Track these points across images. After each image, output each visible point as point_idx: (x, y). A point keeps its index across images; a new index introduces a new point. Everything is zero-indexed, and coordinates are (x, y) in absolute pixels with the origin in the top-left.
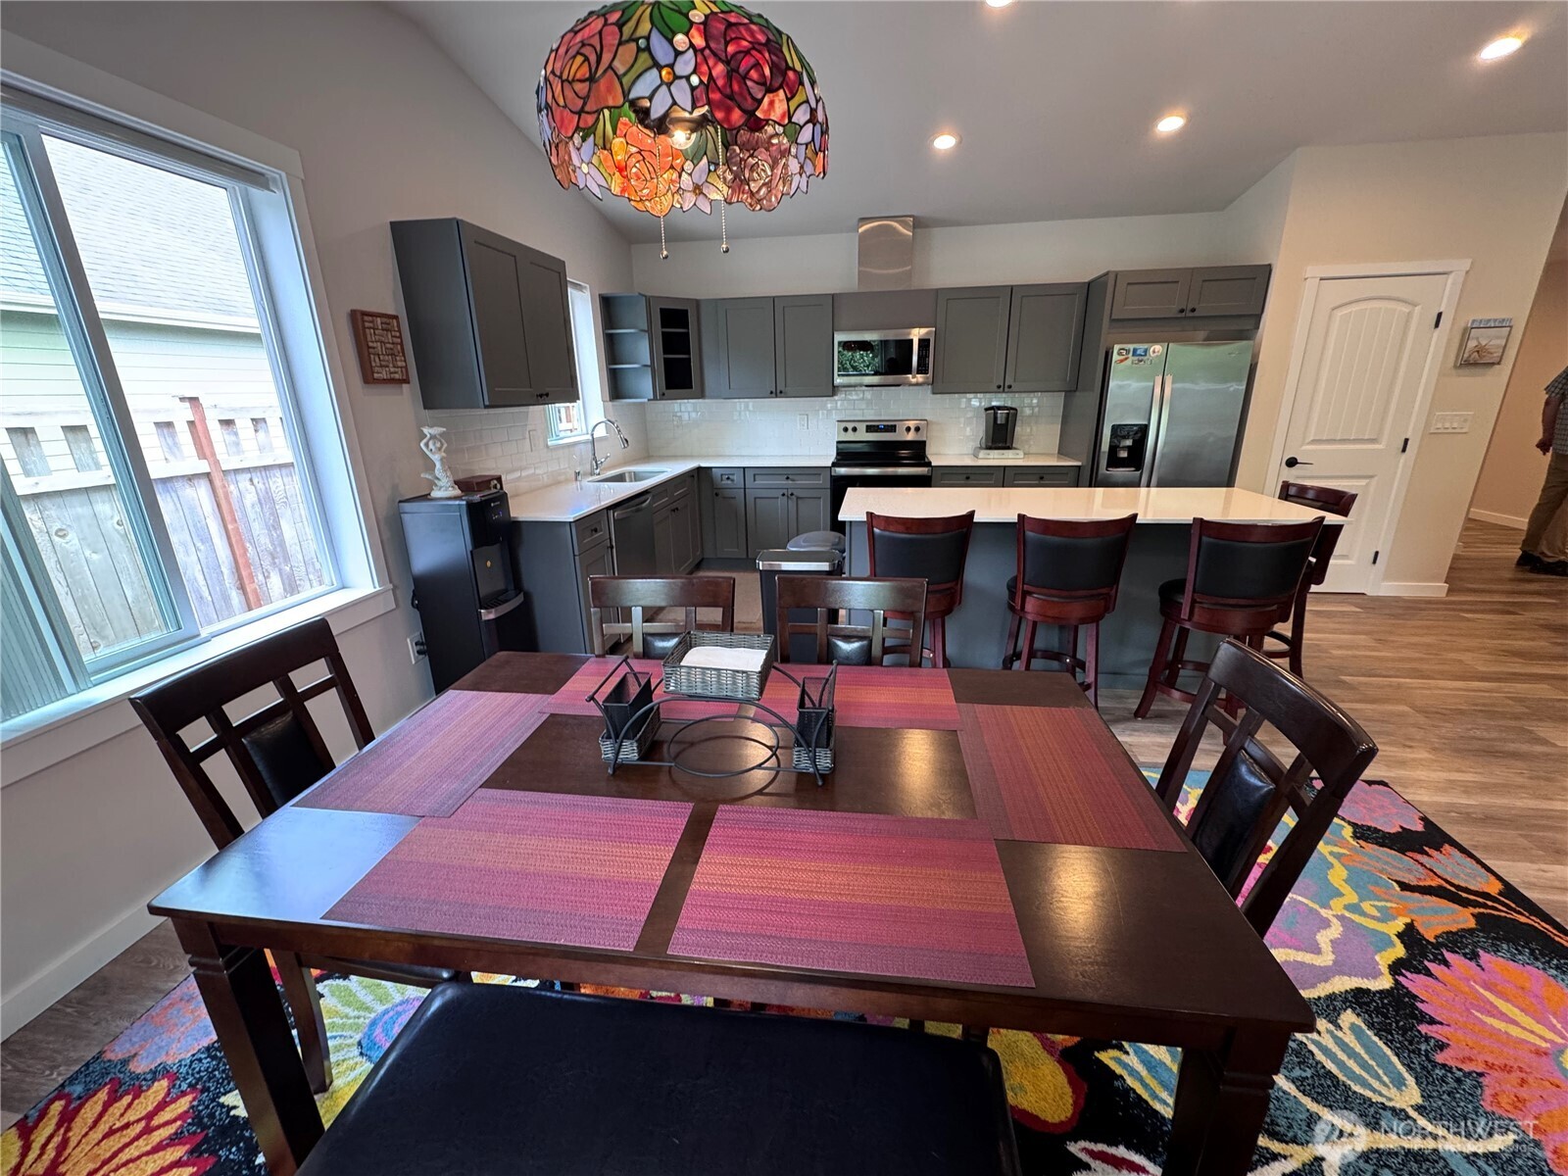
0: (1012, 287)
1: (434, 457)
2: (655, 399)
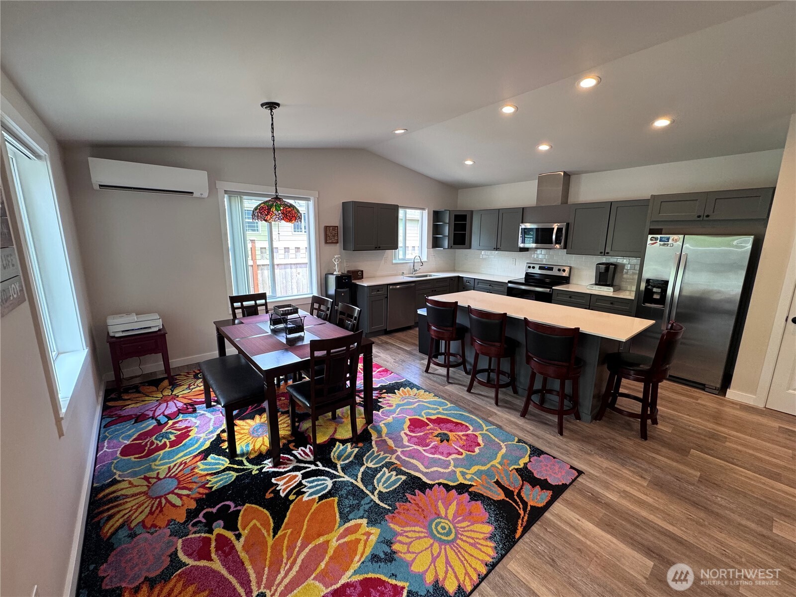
0: (611, 203)
1: (336, 263)
2: (448, 248)
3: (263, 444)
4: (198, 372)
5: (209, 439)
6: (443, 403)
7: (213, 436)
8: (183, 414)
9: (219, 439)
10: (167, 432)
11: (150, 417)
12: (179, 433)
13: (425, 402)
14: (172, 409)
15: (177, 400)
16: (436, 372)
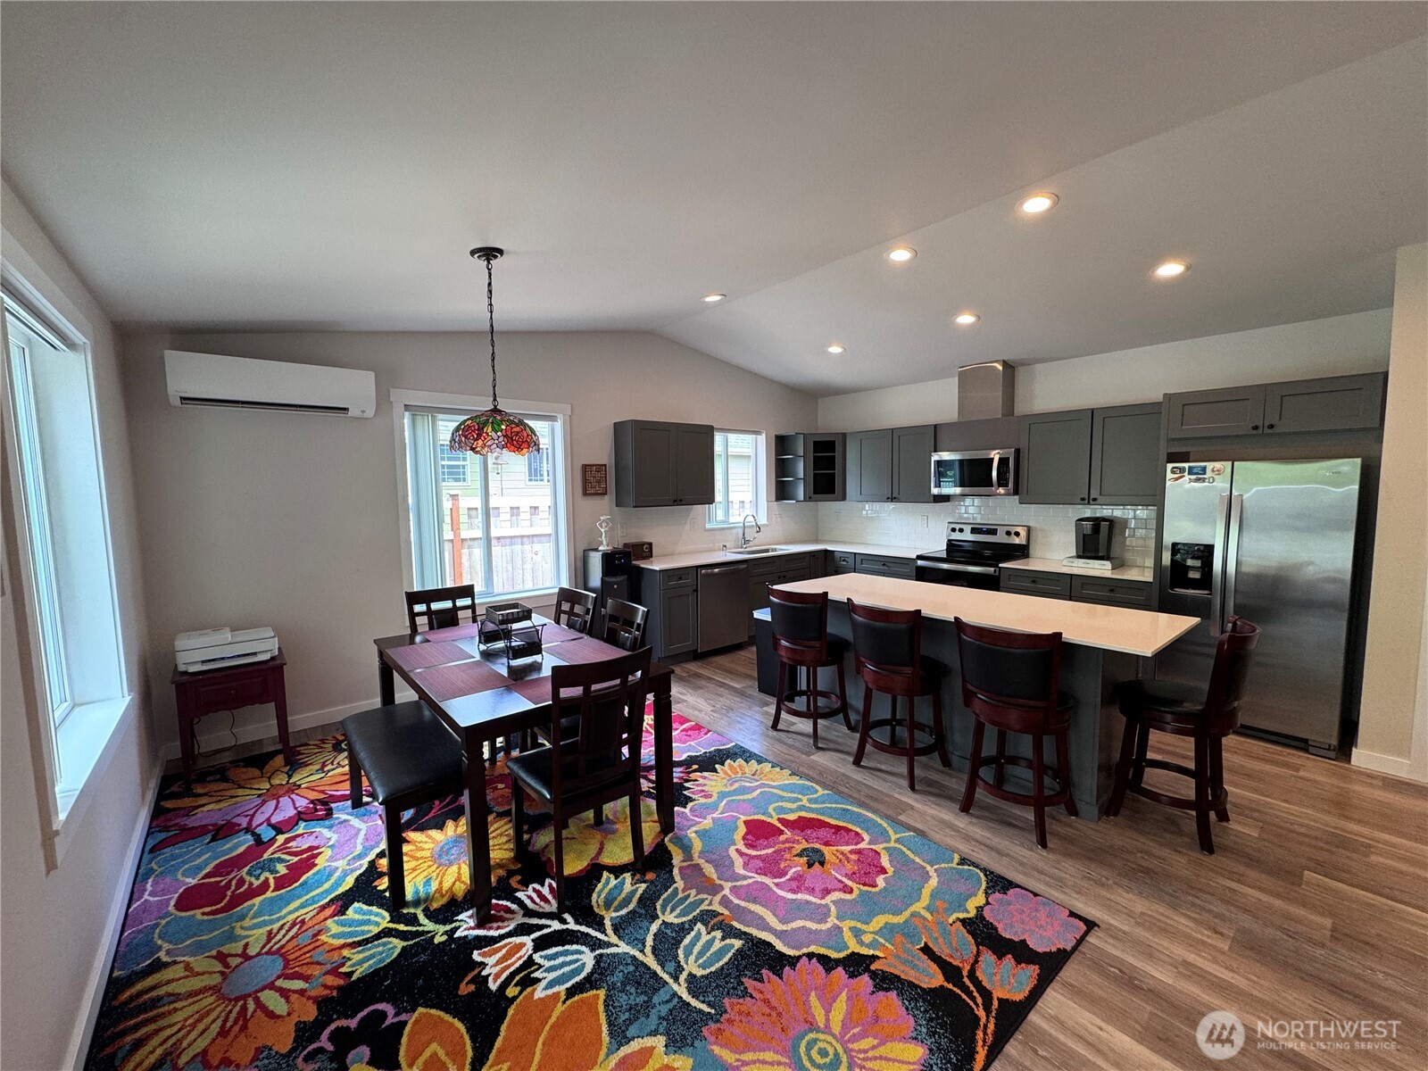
0: (1093, 410)
1: (603, 530)
2: (805, 500)
3: (458, 879)
4: (341, 738)
5: (353, 871)
6: (808, 788)
7: (361, 865)
8: (306, 821)
9: (372, 872)
10: (271, 859)
11: (244, 829)
12: (296, 859)
13: (773, 787)
14: (287, 811)
15: (297, 794)
16: (792, 728)
